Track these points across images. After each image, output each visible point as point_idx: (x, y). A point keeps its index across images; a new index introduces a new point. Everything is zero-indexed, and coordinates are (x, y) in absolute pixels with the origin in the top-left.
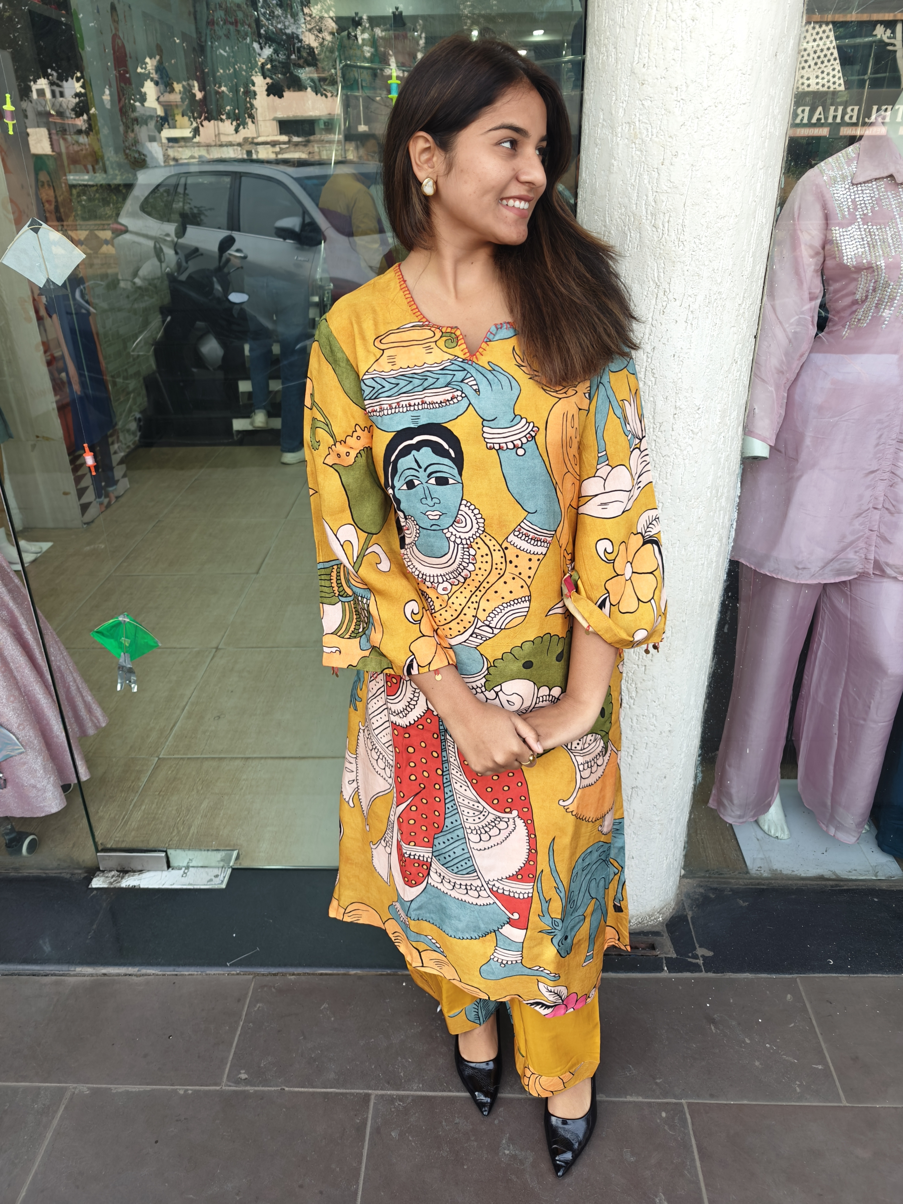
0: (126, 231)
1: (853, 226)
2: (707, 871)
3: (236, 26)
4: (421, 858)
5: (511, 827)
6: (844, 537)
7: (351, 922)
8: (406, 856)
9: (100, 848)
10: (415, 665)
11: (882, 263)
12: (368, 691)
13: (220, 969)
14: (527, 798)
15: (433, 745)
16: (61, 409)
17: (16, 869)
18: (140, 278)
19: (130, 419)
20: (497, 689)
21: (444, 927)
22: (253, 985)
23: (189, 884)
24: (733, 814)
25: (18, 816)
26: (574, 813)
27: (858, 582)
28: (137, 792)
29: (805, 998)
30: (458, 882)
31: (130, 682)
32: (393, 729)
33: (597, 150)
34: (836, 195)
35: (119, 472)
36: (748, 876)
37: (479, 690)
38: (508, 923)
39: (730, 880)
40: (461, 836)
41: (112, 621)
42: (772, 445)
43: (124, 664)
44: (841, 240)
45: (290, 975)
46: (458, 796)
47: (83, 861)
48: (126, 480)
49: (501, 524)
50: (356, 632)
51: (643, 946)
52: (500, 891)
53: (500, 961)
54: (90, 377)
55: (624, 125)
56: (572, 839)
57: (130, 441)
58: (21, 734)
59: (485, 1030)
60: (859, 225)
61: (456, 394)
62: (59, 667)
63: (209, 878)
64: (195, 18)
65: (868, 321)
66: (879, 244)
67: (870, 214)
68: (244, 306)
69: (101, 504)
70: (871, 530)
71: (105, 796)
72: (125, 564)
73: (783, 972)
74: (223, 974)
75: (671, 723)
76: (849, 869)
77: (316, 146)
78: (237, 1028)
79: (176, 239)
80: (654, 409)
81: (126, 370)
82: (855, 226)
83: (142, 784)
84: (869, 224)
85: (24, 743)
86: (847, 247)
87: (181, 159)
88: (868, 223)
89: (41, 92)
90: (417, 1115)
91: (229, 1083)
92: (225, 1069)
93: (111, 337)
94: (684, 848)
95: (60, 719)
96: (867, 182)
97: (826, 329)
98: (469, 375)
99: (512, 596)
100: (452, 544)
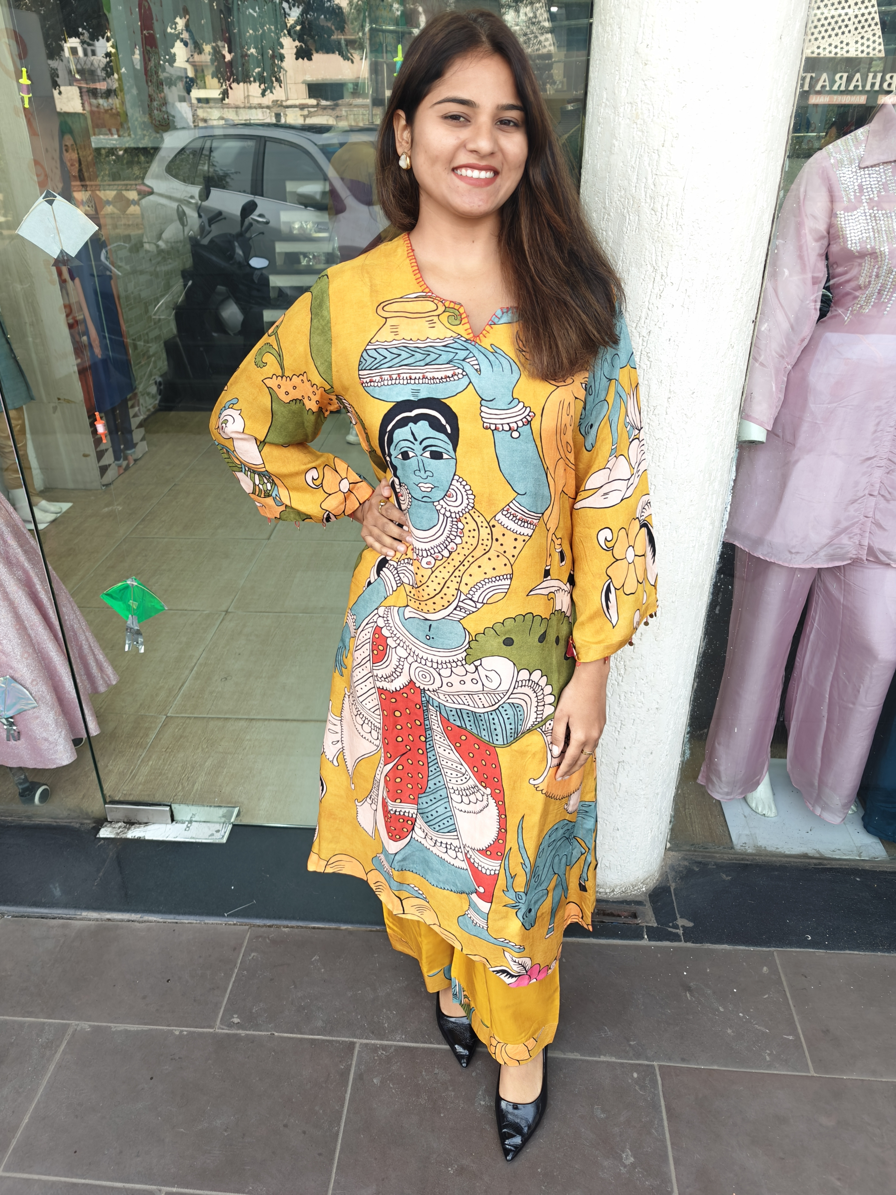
0: (152, 193)
2: (692, 845)
4: (406, 815)
5: (486, 802)
6: (838, 522)
7: (334, 873)
9: (108, 800)
11: (885, 249)
12: (354, 659)
13: (218, 918)
14: (500, 780)
16: (82, 372)
17: (29, 817)
18: (163, 241)
19: (151, 382)
20: (477, 663)
21: (428, 877)
22: (248, 935)
23: (192, 838)
24: (720, 791)
25: (31, 767)
26: (543, 792)
27: (852, 567)
28: (145, 748)
29: (780, 971)
30: (439, 840)
31: (137, 643)
32: (380, 695)
33: (599, 129)
34: (842, 179)
35: (137, 435)
36: (732, 851)
37: (459, 663)
39: (715, 855)
40: (444, 796)
41: (120, 584)
42: (770, 429)
43: (132, 626)
44: (845, 224)
45: (284, 927)
46: (442, 759)
47: (92, 812)
48: (145, 443)
49: (491, 502)
51: (626, 914)
53: (472, 919)
54: (110, 339)
55: (627, 105)
56: (541, 815)
57: (151, 404)
58: (34, 690)
60: (864, 210)
61: (457, 371)
62: (72, 626)
63: (211, 833)
65: (870, 307)
67: (876, 199)
68: (264, 272)
69: (120, 466)
70: (866, 517)
71: (114, 750)
72: (141, 527)
73: (760, 945)
74: (221, 924)
75: (659, 701)
76: (833, 848)
77: (344, 110)
78: (232, 975)
79: (200, 202)
80: (649, 393)
81: (147, 334)
82: (860, 210)
83: (150, 741)
84: (875, 208)
85: (37, 698)
86: (852, 231)
87: (210, 119)
88: (873, 207)
89: (74, 51)
90: (398, 1064)
91: (222, 1026)
92: (219, 1013)
93: (132, 301)
94: (670, 822)
95: (71, 677)
96: (875, 166)
97: (829, 315)
98: (471, 355)
99: (495, 573)
100: (441, 517)
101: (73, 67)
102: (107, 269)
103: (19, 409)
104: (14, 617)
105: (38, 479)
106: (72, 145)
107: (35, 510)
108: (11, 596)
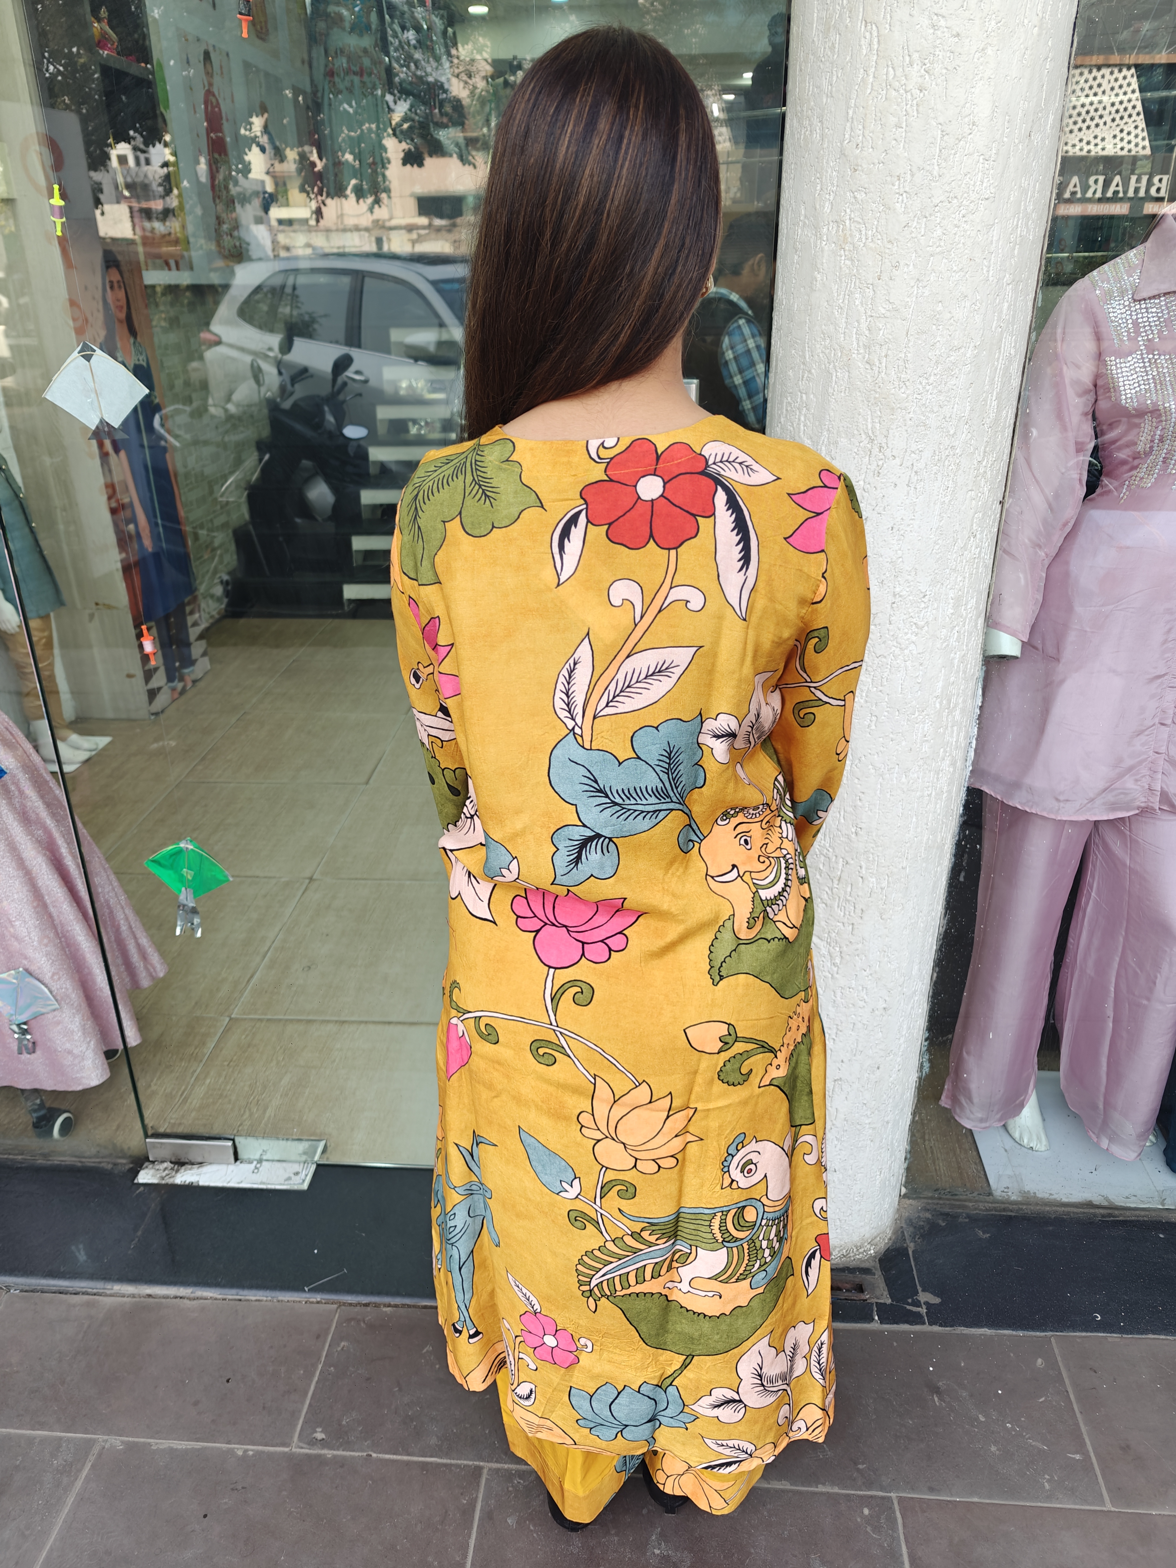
0: (219, 342)
1: (1134, 356)
2: (936, 1190)
6: (1120, 760)
9: (150, 1132)
11: (1172, 405)
13: (296, 1294)
16: (127, 569)
17: (45, 1156)
18: (233, 404)
19: (215, 582)
22: (336, 1317)
23: (262, 1183)
24: (972, 1116)
25: (49, 1089)
27: (1140, 818)
28: (201, 1061)
29: (1060, 1364)
31: (193, 924)
33: (796, 257)
34: (1111, 315)
35: (197, 649)
36: (991, 1198)
39: (967, 1203)
41: (170, 847)
42: (1026, 640)
43: (185, 902)
44: (1117, 374)
45: (385, 1306)
47: (129, 1148)
48: (206, 659)
51: (848, 1286)
54: (164, 526)
55: (831, 224)
57: (215, 610)
58: (55, 987)
60: (1142, 355)
62: (107, 901)
63: (286, 1176)
64: (311, 67)
65: (1153, 480)
67: (1157, 340)
68: (362, 443)
69: (173, 689)
70: (1157, 753)
71: (160, 1064)
72: (200, 767)
73: (1033, 1329)
74: (299, 1301)
75: (887, 998)
76: (1127, 1194)
78: (314, 1373)
79: (280, 356)
81: (211, 520)
82: (1137, 355)
83: (207, 1051)
84: (1156, 353)
85: (59, 998)
86: (1126, 383)
87: (294, 247)
88: (1154, 351)
89: (122, 159)
91: (301, 1444)
92: (295, 1426)
93: (193, 480)
94: (905, 1159)
95: (104, 969)
96: (1154, 297)
97: (1099, 490)
101: (120, 180)
102: (161, 438)
103: (46, 618)
104: (30, 891)
105: (67, 707)
106: (118, 282)
107: (60, 745)
108: (27, 863)
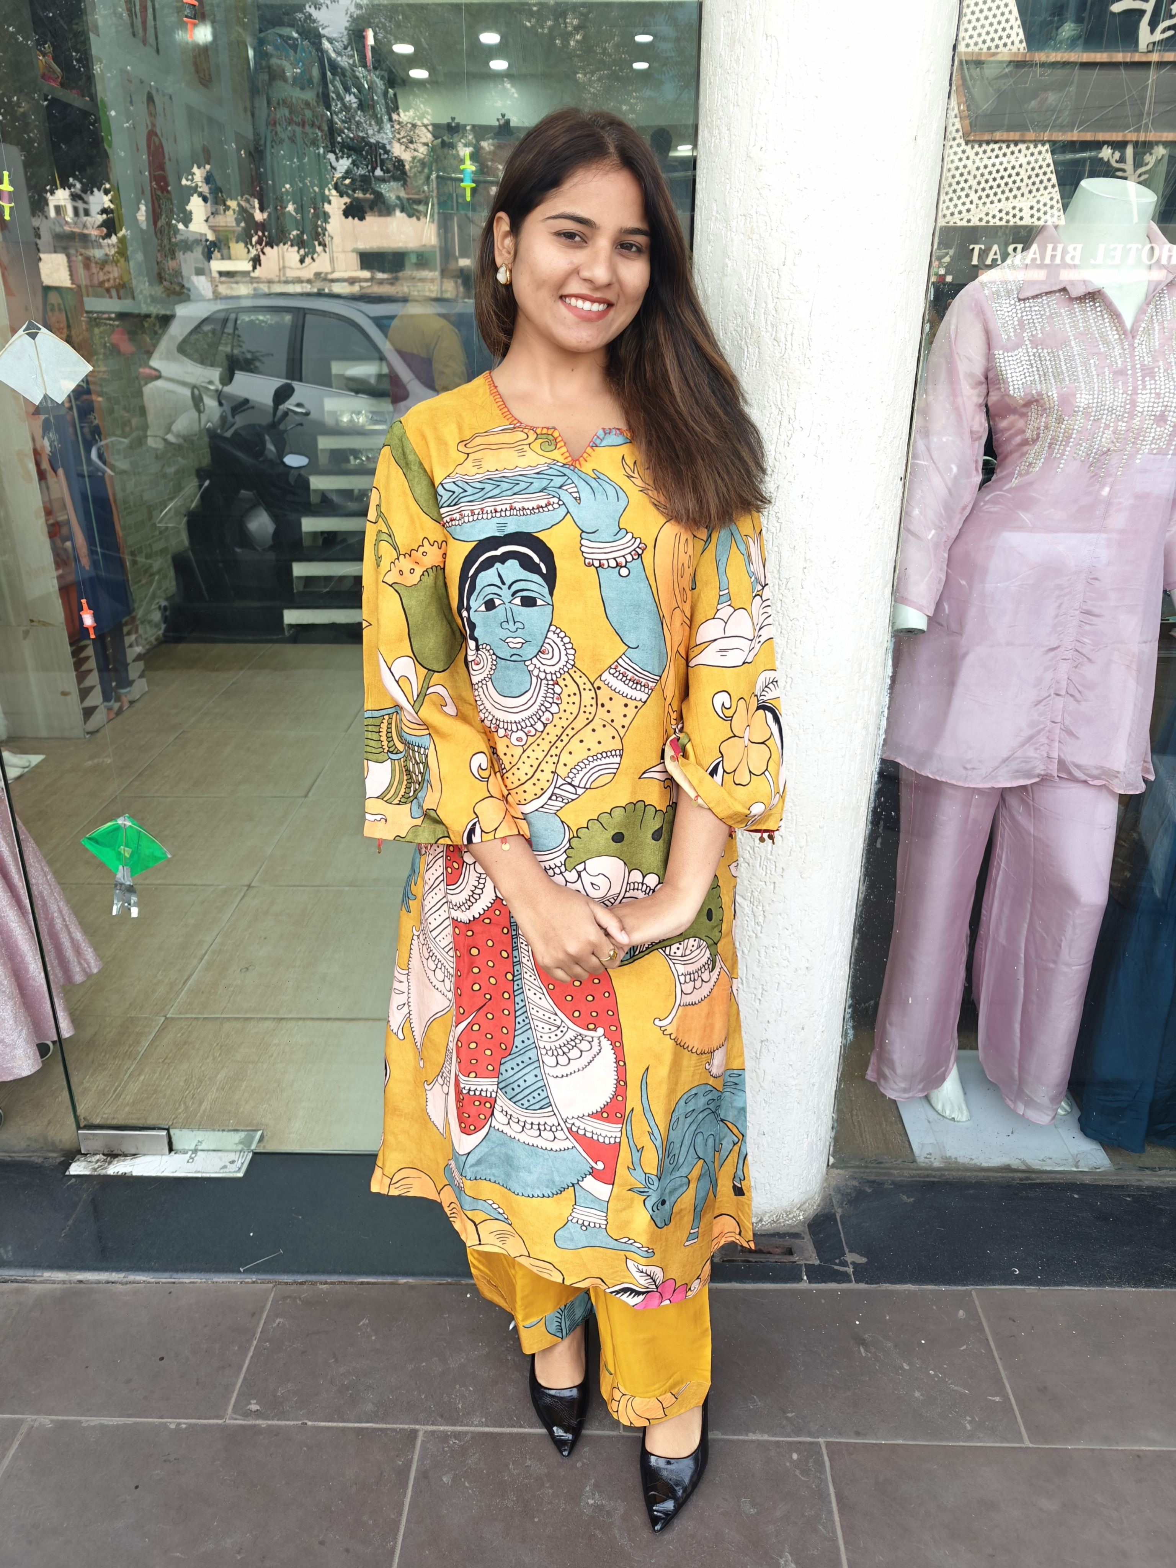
0: (159, 377)
1: (1020, 350)
2: (862, 1159)
3: (303, 126)
4: (484, 1094)
5: (596, 1049)
6: (1020, 730)
7: (399, 1196)
8: (465, 1092)
9: (82, 1125)
10: (478, 830)
11: (1054, 394)
12: (425, 883)
13: (231, 1276)
14: (616, 1013)
15: (503, 942)
16: (64, 587)
18: (173, 434)
19: (153, 607)
20: (580, 868)
21: (510, 1184)
22: (272, 1295)
23: (196, 1172)
24: (896, 1087)
26: (672, 1037)
27: (1040, 786)
28: (135, 1059)
29: (981, 1314)
30: (529, 1121)
31: (129, 903)
32: (455, 927)
33: (709, 247)
34: (999, 313)
35: (134, 670)
36: (913, 1166)
37: (557, 871)
38: (590, 1174)
39: (892, 1171)
40: (534, 1058)
41: (108, 825)
42: (931, 615)
43: (122, 881)
44: (1005, 366)
45: (321, 1283)
46: (531, 1006)
47: (61, 1141)
48: (144, 680)
49: (594, 658)
50: (407, 796)
51: (779, 1250)
52: (581, 1132)
53: (580, 1222)
54: (103, 555)
55: (740, 217)
56: (671, 1070)
57: (151, 636)
59: (569, 1347)
60: (1027, 349)
61: (552, 500)
62: (41, 893)
63: (223, 1164)
64: (253, 115)
65: (1041, 464)
66: (1050, 370)
67: (1040, 335)
68: (302, 472)
69: (110, 709)
70: (1053, 722)
71: (92, 1062)
72: (137, 783)
73: (955, 1283)
74: (234, 1282)
75: (809, 958)
76: (1042, 1157)
77: (405, 284)
78: (249, 1349)
79: (220, 387)
81: (150, 545)
82: (1021, 351)
83: (142, 1050)
84: (1039, 347)
86: (1013, 374)
88: (1037, 346)
89: (60, 208)
90: (477, 1455)
91: (234, 1416)
92: (230, 1399)
93: (132, 503)
94: (832, 1127)
96: (1037, 296)
97: (994, 478)
98: (569, 481)
99: (600, 749)
100: (534, 679)
101: (58, 228)
